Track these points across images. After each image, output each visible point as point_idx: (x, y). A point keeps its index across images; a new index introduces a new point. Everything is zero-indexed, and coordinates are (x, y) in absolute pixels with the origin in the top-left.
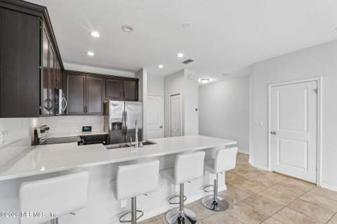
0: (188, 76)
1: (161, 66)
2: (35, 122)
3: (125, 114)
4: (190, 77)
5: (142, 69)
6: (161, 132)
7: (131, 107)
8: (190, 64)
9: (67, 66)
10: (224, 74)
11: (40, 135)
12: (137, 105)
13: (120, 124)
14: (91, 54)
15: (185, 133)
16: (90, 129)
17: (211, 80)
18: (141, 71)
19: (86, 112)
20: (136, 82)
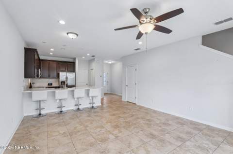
1: (83, 57)
2: (30, 80)
3: (67, 78)
7: (71, 76)
11: (32, 85)
13: (64, 82)
14: (51, 54)
16: (51, 84)
18: (75, 59)
19: (49, 77)
20: (74, 63)
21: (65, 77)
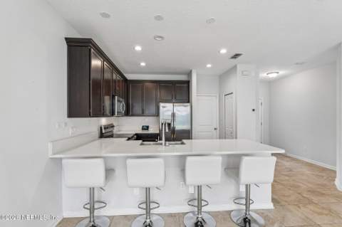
0: (242, 72)
1: (209, 66)
2: (104, 121)
3: (173, 115)
4: (245, 73)
5: (191, 71)
6: (216, 133)
7: (181, 110)
8: (239, 58)
9: (130, 77)
10: (297, 64)
11: (104, 131)
12: (185, 106)
13: (169, 125)
14: (143, 64)
15: (238, 136)
16: (147, 128)
17: (282, 73)
18: (189, 74)
19: (142, 114)
20: (188, 83)
21: (170, 113)
